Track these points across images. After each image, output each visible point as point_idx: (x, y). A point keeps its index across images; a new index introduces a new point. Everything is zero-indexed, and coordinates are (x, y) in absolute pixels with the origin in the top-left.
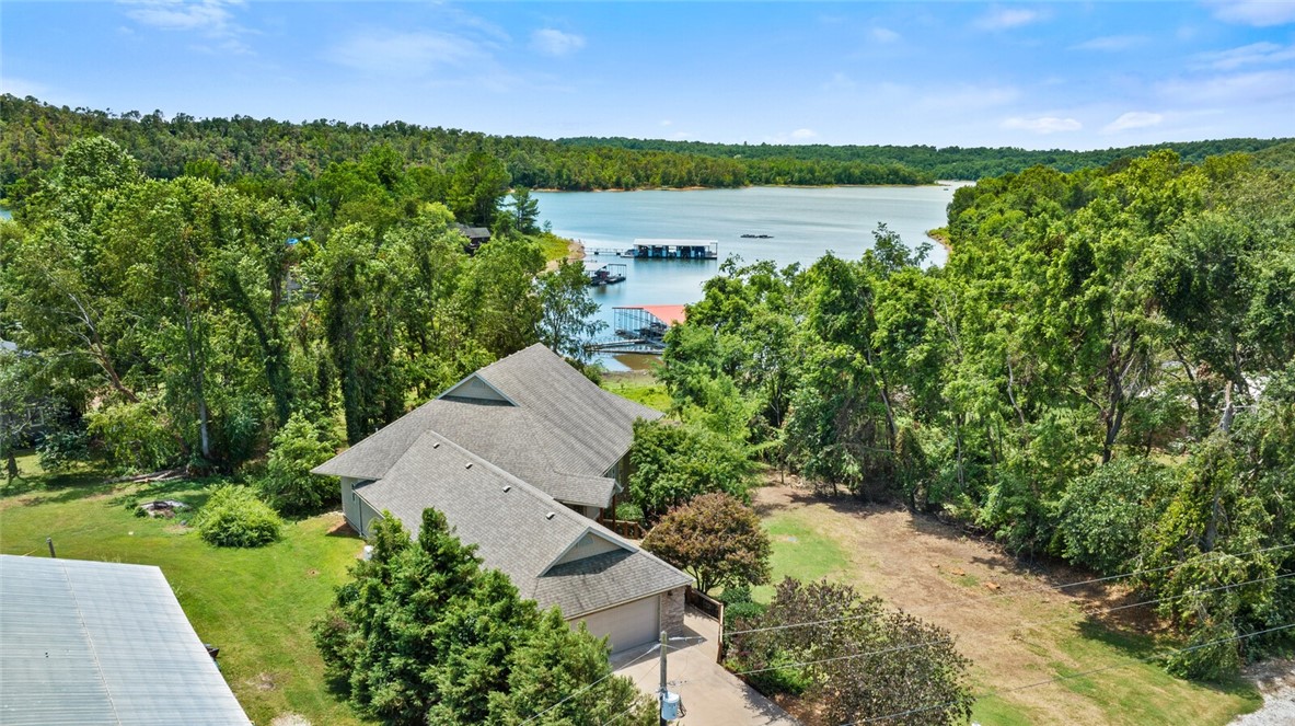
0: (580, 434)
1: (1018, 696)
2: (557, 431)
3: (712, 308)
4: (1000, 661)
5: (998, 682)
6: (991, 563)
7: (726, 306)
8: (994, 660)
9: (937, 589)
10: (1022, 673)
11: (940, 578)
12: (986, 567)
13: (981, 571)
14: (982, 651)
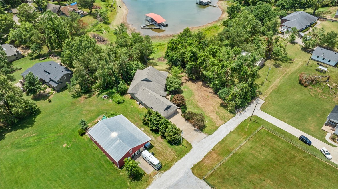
0: (160, 83)
1: (211, 116)
2: (157, 84)
3: (172, 47)
4: (211, 111)
5: (210, 114)
6: (211, 93)
7: (175, 47)
8: (210, 111)
9: (204, 99)
10: (212, 113)
11: (205, 96)
12: (210, 93)
13: (210, 94)
14: (209, 109)
